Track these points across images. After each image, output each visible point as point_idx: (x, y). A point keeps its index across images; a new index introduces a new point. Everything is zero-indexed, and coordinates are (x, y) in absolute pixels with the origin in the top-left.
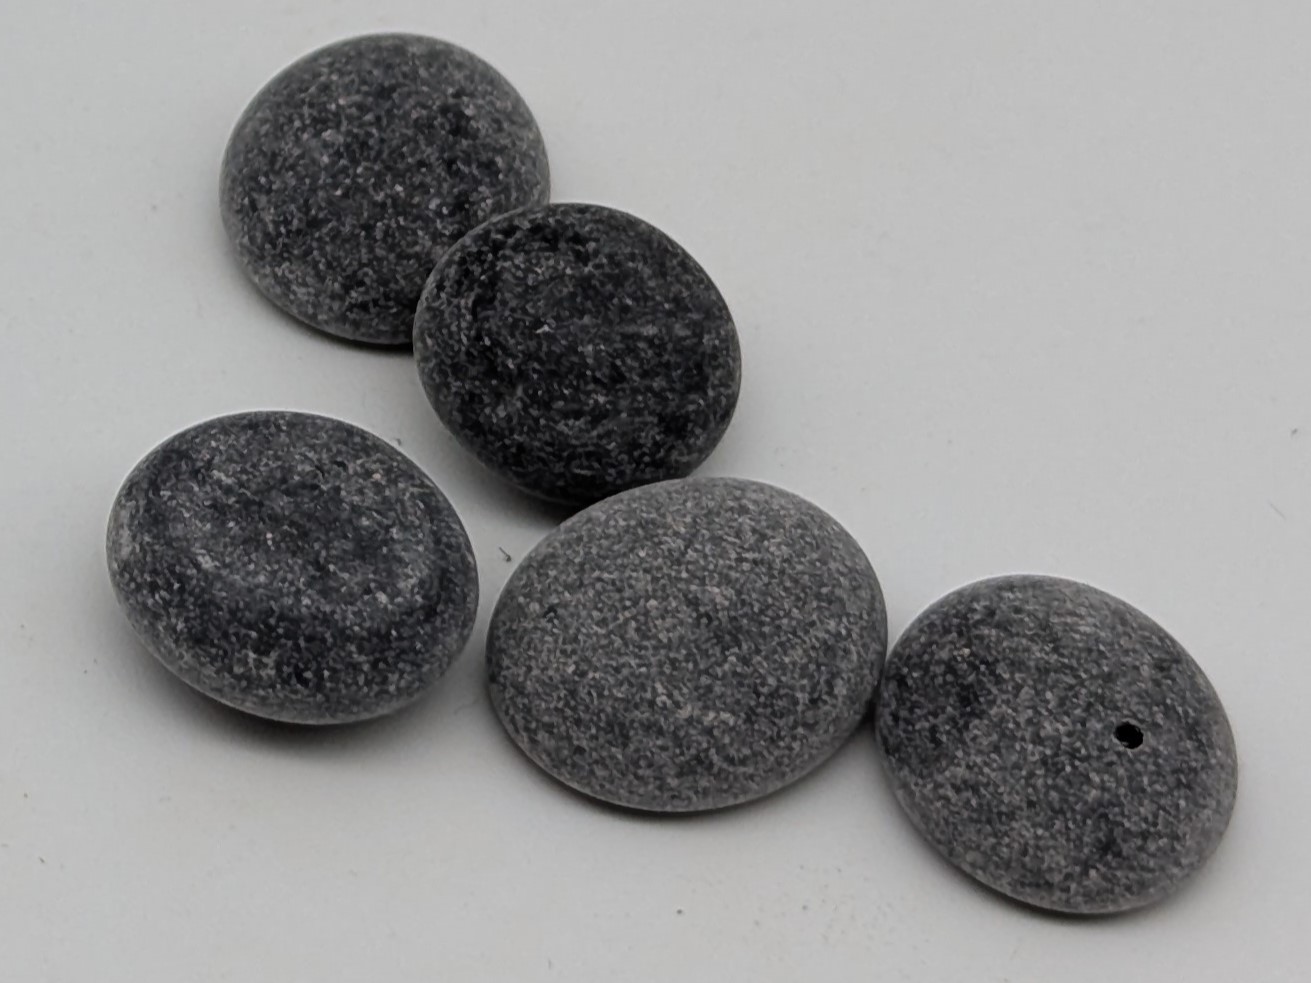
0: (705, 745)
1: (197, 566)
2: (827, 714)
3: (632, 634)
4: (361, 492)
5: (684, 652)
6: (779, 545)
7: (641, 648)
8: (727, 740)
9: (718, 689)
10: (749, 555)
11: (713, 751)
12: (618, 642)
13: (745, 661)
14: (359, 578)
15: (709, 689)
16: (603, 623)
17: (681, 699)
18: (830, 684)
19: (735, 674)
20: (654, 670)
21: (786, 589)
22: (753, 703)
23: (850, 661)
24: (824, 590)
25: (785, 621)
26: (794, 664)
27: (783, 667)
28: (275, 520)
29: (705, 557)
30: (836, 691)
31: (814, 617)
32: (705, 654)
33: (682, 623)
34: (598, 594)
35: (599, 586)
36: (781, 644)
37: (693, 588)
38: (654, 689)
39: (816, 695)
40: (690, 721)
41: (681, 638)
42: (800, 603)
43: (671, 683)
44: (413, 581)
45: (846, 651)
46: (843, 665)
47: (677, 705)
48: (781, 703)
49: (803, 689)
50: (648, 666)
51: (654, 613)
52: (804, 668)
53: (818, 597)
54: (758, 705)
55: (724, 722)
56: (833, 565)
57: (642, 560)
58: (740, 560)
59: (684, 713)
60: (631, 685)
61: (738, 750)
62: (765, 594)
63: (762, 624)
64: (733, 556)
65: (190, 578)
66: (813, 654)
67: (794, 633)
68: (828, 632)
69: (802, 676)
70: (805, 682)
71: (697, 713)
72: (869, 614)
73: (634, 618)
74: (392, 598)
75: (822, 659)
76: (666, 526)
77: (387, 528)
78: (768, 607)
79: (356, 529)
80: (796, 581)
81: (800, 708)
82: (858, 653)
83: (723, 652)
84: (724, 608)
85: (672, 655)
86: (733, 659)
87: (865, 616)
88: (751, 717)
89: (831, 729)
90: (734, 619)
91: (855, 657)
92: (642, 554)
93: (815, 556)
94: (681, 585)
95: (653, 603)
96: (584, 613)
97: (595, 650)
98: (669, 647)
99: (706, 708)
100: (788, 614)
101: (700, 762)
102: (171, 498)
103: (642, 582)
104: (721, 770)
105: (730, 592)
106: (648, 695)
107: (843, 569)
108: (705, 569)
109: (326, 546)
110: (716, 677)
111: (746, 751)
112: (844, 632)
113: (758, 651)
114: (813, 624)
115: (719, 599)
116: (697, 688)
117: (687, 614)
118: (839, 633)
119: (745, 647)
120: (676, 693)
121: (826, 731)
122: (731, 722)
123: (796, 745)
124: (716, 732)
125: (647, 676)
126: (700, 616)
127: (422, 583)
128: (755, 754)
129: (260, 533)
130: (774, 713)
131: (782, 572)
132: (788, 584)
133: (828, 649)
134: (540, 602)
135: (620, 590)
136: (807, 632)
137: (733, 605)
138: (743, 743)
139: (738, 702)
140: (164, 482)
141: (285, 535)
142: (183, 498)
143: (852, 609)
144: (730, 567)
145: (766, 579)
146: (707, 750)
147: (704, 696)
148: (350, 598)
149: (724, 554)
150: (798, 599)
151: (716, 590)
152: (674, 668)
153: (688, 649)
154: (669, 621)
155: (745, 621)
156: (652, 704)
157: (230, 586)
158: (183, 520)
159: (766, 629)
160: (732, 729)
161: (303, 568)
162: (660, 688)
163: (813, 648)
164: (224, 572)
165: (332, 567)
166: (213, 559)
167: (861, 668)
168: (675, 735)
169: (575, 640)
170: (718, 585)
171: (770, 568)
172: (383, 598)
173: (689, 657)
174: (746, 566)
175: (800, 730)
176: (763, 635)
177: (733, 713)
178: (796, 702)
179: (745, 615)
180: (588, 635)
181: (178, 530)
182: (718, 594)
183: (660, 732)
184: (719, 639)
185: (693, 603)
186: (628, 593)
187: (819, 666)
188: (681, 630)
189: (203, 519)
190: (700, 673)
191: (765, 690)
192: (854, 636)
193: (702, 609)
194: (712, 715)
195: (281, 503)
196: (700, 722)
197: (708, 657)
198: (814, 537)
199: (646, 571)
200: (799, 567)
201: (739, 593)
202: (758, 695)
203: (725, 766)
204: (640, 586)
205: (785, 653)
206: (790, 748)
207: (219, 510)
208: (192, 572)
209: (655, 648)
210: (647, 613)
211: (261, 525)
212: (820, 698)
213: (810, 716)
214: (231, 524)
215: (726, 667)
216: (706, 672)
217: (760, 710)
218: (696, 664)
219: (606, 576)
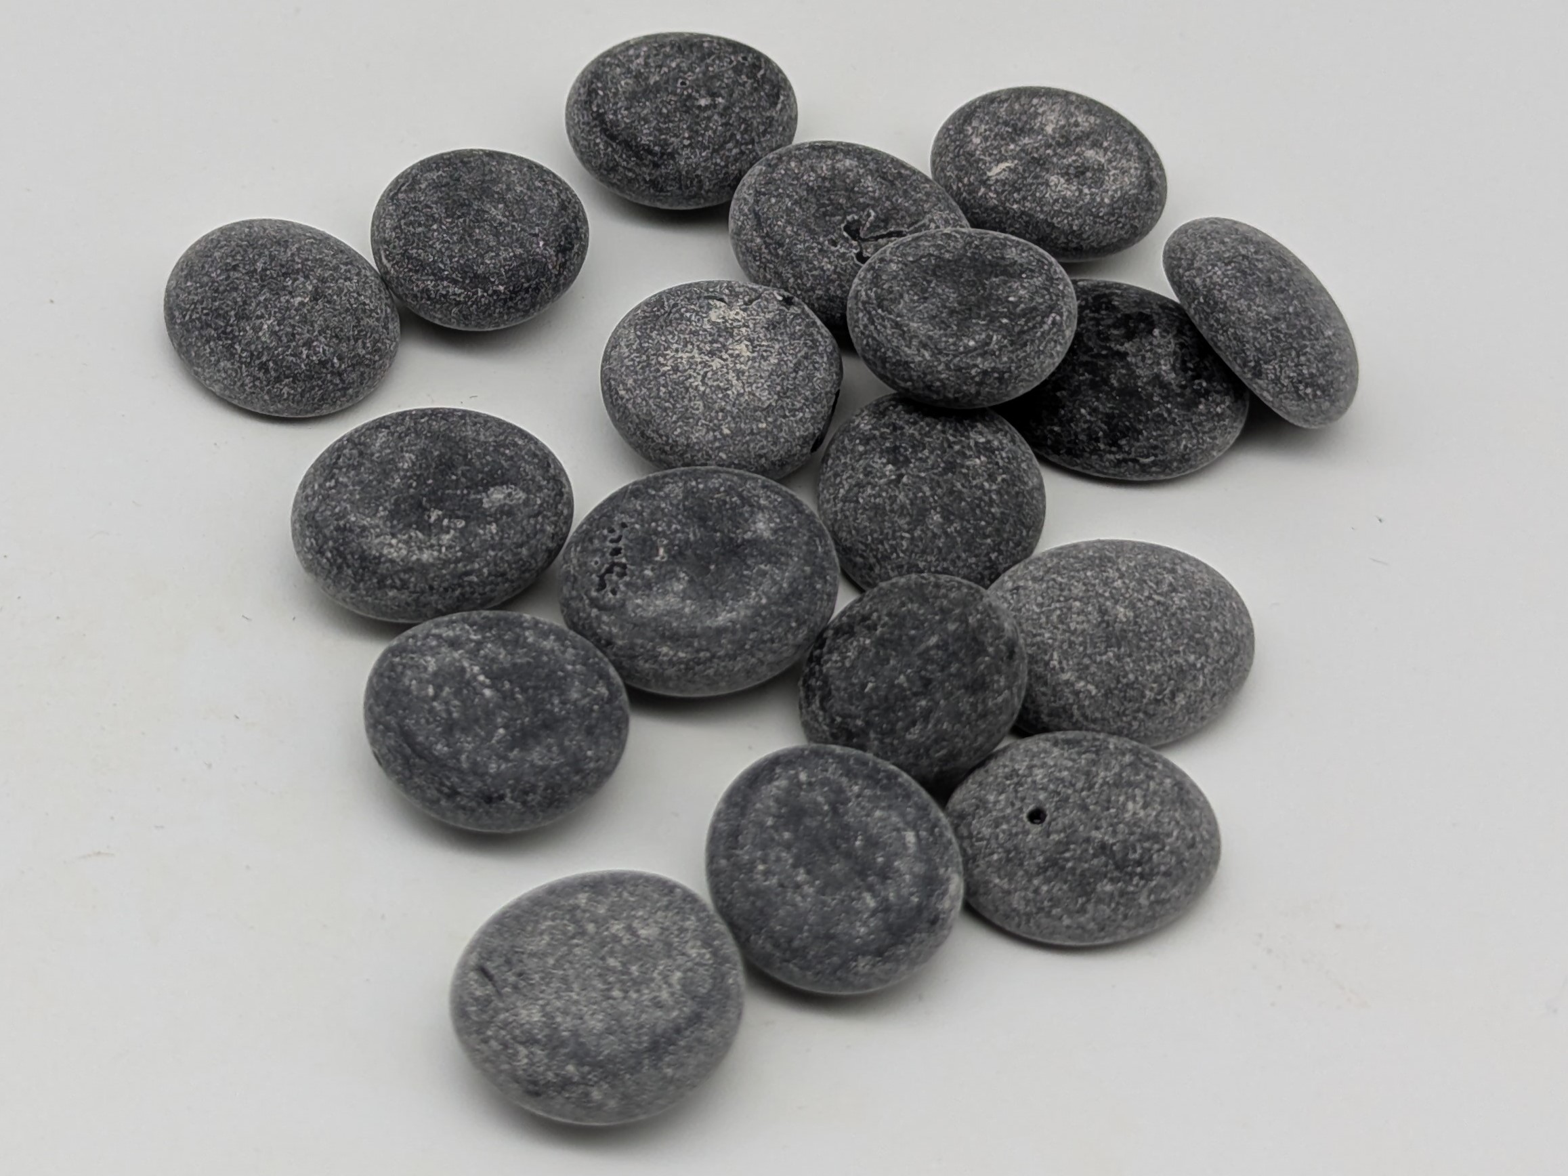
0: (1071, 701)
1: (918, 836)
2: (1164, 712)
3: (1054, 618)
4: (778, 860)
5: (1081, 639)
6: (1181, 599)
7: (1056, 628)
8: (1087, 703)
9: (1093, 669)
10: (1156, 597)
11: (1075, 707)
12: (1043, 620)
13: (1118, 658)
14: (811, 795)
15: (1087, 667)
16: (1041, 605)
17: (1066, 667)
18: (1173, 695)
19: (1108, 663)
20: (1057, 644)
21: (1170, 625)
22: (1113, 686)
23: (1196, 685)
24: (1198, 636)
25: (1158, 644)
26: (1152, 672)
27: (1143, 672)
28: (849, 855)
29: (1128, 588)
30: (1177, 700)
31: (1181, 648)
32: (1095, 646)
33: (1089, 621)
34: (1048, 588)
35: (1051, 583)
36: (1148, 657)
37: (1108, 603)
38: (1052, 655)
39: (1159, 697)
40: (1067, 683)
41: (1084, 630)
42: (1175, 637)
43: (1065, 655)
44: (776, 783)
45: (1195, 678)
46: (1189, 686)
47: (1062, 670)
48: (1131, 693)
49: (1152, 689)
50: (1055, 640)
51: (1074, 610)
52: (1158, 676)
53: (1191, 638)
54: (1116, 688)
55: (1089, 692)
56: (1214, 624)
57: (1087, 577)
58: (1149, 598)
59: (1065, 676)
60: (1039, 648)
61: (1093, 712)
62: (1153, 623)
63: (1142, 640)
64: (1146, 594)
65: (926, 830)
66: (1168, 670)
67: (1161, 654)
68: (1186, 661)
69: (1155, 682)
70: (1155, 685)
71: (1073, 679)
72: (1226, 663)
73: (1061, 609)
74: (796, 775)
75: (1174, 676)
76: (1114, 563)
77: (774, 827)
78: (1152, 631)
79: (795, 831)
80: (1180, 623)
81: (1145, 701)
82: (1205, 684)
83: (1106, 648)
84: (1121, 622)
85: (1072, 638)
86: (1111, 654)
87: (1222, 662)
88: (1108, 693)
89: (1166, 723)
90: (1125, 631)
91: (1201, 684)
92: (1089, 573)
93: (1204, 613)
94: (1101, 600)
95: (1078, 604)
96: (1033, 596)
97: (1027, 620)
98: (1073, 633)
99: (1080, 678)
100: (1162, 641)
101: (1065, 711)
102: (912, 894)
103: (1078, 589)
104: (1077, 721)
105: (1131, 614)
106: (1047, 658)
107: (1220, 628)
108: (1122, 595)
109: (822, 824)
110: (1095, 662)
111: (1098, 715)
112: (1199, 665)
113: (1130, 656)
114: (1177, 652)
115: (1121, 616)
116: (1079, 664)
117: (1095, 617)
118: (1194, 665)
119: (1122, 650)
120: (1064, 662)
121: (1162, 723)
122: (1094, 692)
123: (1135, 724)
124: (1081, 695)
125: (1051, 646)
126: (1103, 621)
127: (771, 781)
128: (1103, 719)
129: (864, 848)
130: (1125, 697)
131: (1174, 614)
132: (1173, 622)
133: (1181, 671)
134: (1014, 582)
135: (1062, 590)
136: (1170, 656)
137: (1128, 622)
138: (1098, 709)
139: (1103, 682)
140: (911, 909)
141: (847, 840)
142: (905, 892)
143: (1213, 653)
144: (1140, 600)
145: (1159, 615)
146: (1072, 705)
147: (1082, 672)
148: (825, 782)
149: (1140, 591)
150: (1176, 634)
151: (1122, 610)
152: (1070, 646)
153: (1085, 638)
154: (1082, 618)
155: (1130, 634)
156: (1047, 664)
157: (903, 815)
158: (911, 873)
159: (1143, 645)
160: (1092, 697)
161: (846, 813)
162: (1056, 656)
163: (1171, 667)
164: (901, 825)
165: (826, 808)
166: (904, 838)
167: (1203, 692)
168: (1054, 688)
169: (1019, 610)
170: (1126, 607)
171: (1167, 609)
172: (803, 777)
173: (1083, 644)
174: (1151, 603)
175: (1141, 715)
176: (1139, 648)
177: (1097, 687)
178: (1143, 696)
179: (1133, 631)
180: (1028, 610)
181: (919, 868)
182: (1122, 612)
183: (1045, 684)
184: (1108, 639)
185: (1103, 612)
186: (1066, 593)
187: (1170, 679)
188: (1085, 626)
189: (898, 871)
190: (1085, 655)
191: (1125, 681)
192: (1206, 671)
193: (1106, 618)
194: (1082, 684)
195: (838, 867)
196: (1073, 685)
197: (1095, 647)
198: (1211, 603)
199: (1085, 584)
200: (1188, 616)
201: (1136, 616)
202: (1118, 682)
203: (1081, 719)
204: (1075, 591)
205: (1149, 663)
206: (1130, 724)
207: (885, 874)
208: (923, 834)
209: (1064, 631)
210: (1070, 609)
211: (860, 853)
212: (1162, 700)
213: (1151, 708)
214: (880, 860)
215: (1104, 657)
216: (1090, 657)
217: (1116, 692)
218: (1085, 648)
219: (1059, 579)
